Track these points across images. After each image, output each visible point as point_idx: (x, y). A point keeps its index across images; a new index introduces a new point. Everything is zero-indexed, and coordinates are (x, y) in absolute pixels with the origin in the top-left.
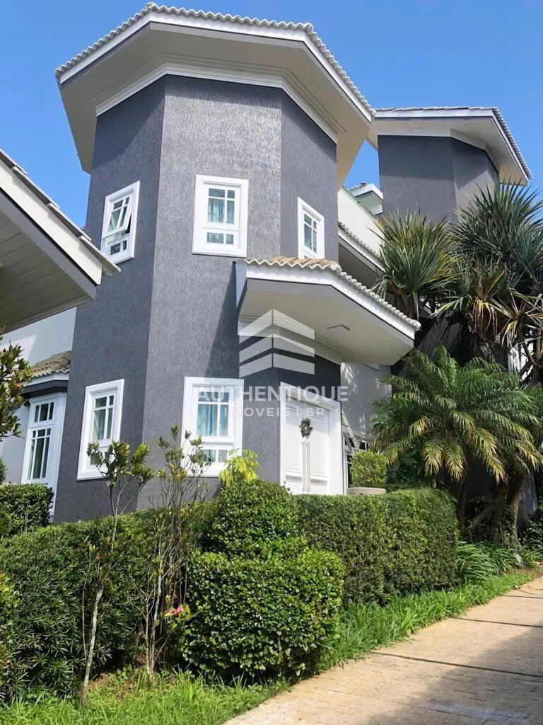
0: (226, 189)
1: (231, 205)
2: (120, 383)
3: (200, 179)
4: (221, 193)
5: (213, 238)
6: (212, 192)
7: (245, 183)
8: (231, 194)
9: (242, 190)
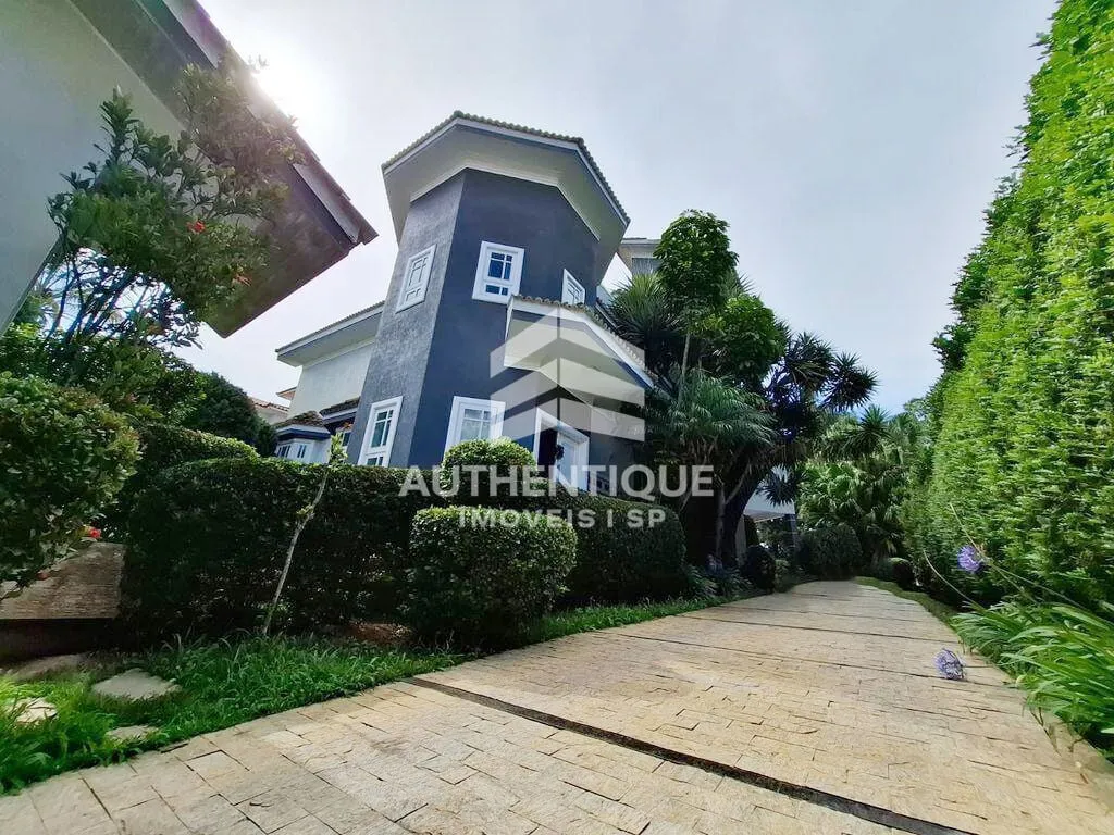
0: (506, 254)
1: (509, 266)
2: (398, 400)
3: (484, 244)
4: (502, 257)
5: (492, 289)
6: (494, 255)
7: (521, 252)
8: (509, 258)
9: (518, 255)
